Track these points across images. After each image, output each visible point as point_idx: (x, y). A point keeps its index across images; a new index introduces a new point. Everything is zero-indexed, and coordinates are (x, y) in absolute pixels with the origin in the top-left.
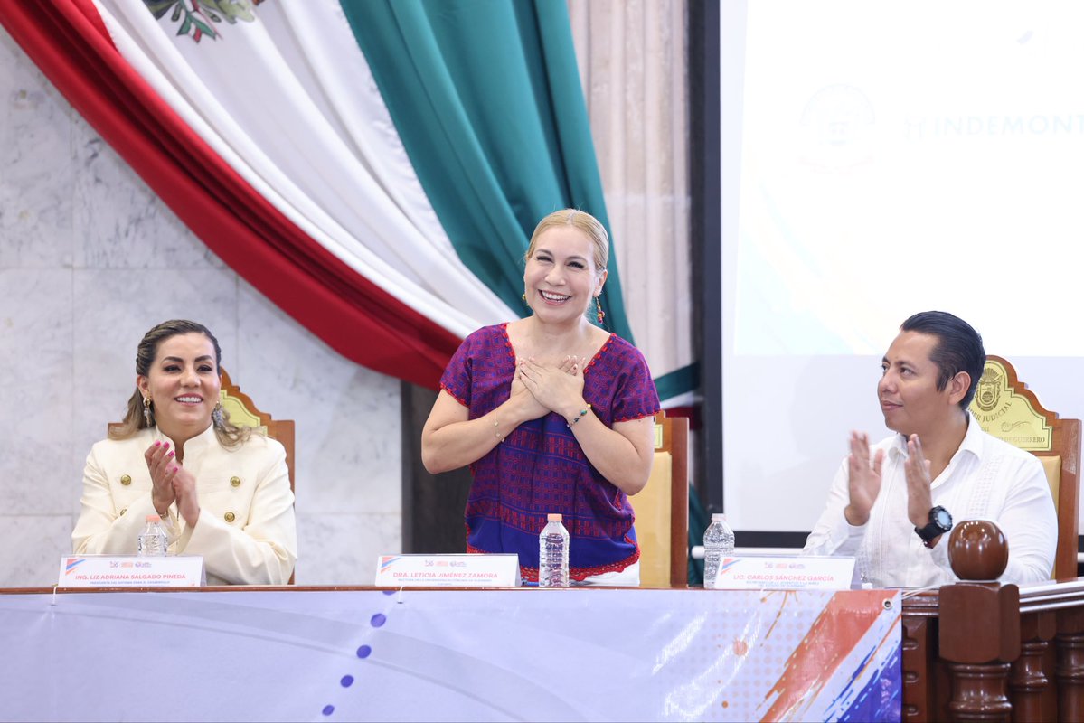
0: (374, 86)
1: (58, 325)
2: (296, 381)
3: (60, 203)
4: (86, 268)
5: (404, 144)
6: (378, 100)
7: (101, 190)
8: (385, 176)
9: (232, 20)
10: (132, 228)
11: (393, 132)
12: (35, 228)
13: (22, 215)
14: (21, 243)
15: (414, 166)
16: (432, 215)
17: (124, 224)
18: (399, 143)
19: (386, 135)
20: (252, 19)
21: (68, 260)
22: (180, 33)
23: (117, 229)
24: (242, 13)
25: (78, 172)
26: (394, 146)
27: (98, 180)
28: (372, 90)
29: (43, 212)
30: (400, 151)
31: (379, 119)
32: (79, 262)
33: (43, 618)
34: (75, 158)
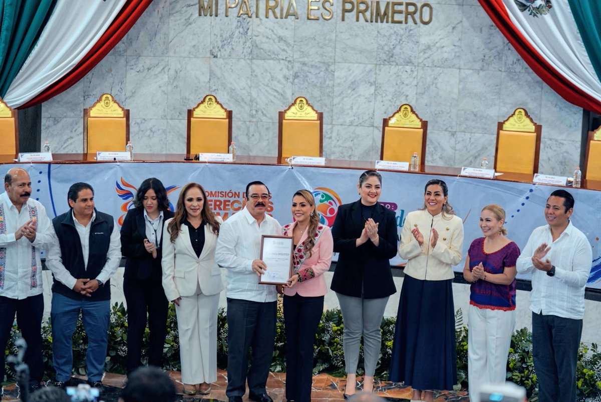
0: (578, 31)
1: (497, 86)
2: (556, 105)
3: (500, 54)
4: (505, 71)
5: (586, 47)
6: (579, 35)
7: (510, 51)
8: (578, 56)
9: (541, 14)
10: (517, 62)
11: (583, 44)
12: (493, 60)
13: (490, 57)
14: (489, 64)
15: (588, 53)
16: (591, 66)
17: (515, 61)
18: (584, 46)
19: (581, 45)
20: (546, 14)
21: (500, 69)
22: (530, 14)
23: (513, 62)
24: (544, 12)
25: (504, 46)
26: (582, 47)
27: (509, 49)
28: (578, 33)
29: (495, 56)
30: (584, 49)
31: (579, 40)
32: (503, 70)
33: (455, 182)
34: (504, 43)
